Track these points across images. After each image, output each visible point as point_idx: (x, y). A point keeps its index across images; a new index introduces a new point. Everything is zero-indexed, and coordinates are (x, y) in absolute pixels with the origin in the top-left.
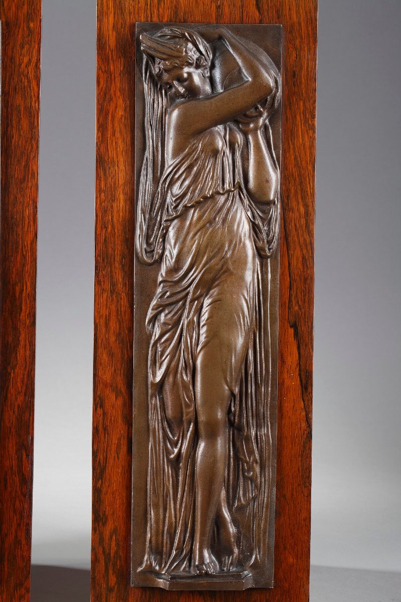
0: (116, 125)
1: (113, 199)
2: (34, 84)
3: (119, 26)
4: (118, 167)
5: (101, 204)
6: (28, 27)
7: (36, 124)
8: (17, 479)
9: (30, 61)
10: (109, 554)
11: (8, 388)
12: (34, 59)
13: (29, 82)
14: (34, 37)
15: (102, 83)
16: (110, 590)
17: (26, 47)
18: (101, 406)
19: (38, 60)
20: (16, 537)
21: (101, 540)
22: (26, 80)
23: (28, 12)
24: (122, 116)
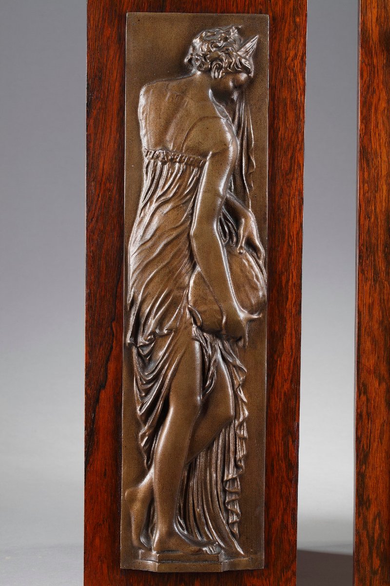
0: (379, 116)
1: (377, 189)
2: (300, 77)
3: (382, 20)
4: (381, 158)
5: (364, 195)
6: (294, 22)
7: (301, 116)
8: (283, 465)
9: (296, 55)
10: (373, 537)
11: (275, 375)
12: (300, 54)
13: (295, 75)
14: (300, 31)
15: (365, 75)
16: (375, 573)
17: (293, 41)
18: (365, 393)
19: (304, 54)
20: (283, 521)
21: (365, 524)
22: (292, 74)
23: (294, 7)
24: (385, 108)
